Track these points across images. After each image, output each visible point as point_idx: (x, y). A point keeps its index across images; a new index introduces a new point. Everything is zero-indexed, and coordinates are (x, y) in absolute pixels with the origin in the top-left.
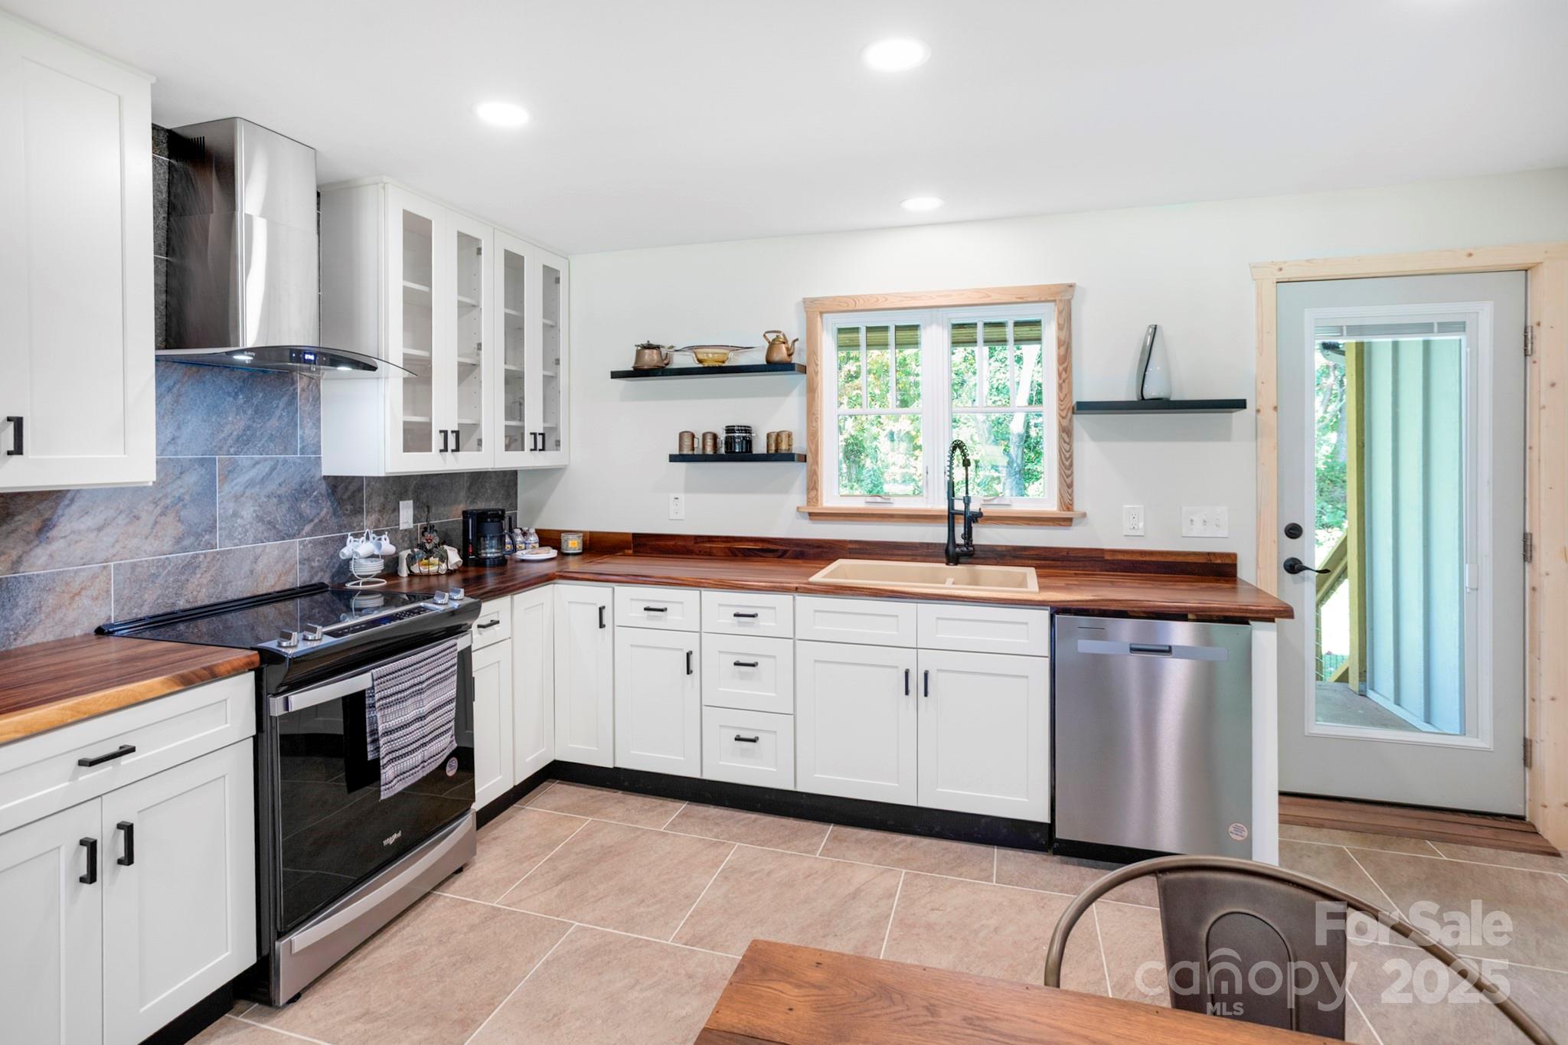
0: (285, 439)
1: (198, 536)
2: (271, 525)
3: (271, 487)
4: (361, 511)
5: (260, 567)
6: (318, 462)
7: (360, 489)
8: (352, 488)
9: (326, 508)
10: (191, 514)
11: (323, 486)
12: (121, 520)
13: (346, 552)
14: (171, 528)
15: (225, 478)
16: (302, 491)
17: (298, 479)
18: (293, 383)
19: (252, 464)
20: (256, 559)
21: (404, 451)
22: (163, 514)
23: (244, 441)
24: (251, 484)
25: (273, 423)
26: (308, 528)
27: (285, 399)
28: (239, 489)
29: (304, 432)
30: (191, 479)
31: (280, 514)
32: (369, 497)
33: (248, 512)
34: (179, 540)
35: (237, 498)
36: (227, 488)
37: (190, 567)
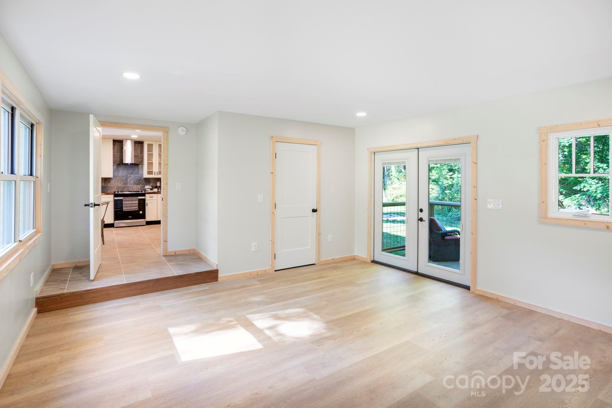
0: (138, 173)
1: (126, 184)
2: (135, 183)
3: (135, 179)
4: (150, 183)
5: (134, 188)
6: (143, 176)
7: (150, 180)
8: (149, 179)
9: (144, 182)
10: (125, 181)
11: (143, 179)
12: (117, 181)
13: (145, 188)
14: (122, 183)
15: (129, 178)
16: (140, 180)
17: (139, 178)
18: (139, 166)
19: (133, 176)
20: (133, 187)
21: (148, 174)
22: (121, 181)
23: (131, 174)
24: (133, 178)
25: (136, 171)
26: (141, 184)
27: (137, 169)
28: (131, 179)
29: (140, 172)
30: (125, 177)
31: (137, 182)
32: (151, 181)
33: (132, 182)
34: (123, 184)
35: (130, 180)
36: (129, 179)
37: (125, 187)
